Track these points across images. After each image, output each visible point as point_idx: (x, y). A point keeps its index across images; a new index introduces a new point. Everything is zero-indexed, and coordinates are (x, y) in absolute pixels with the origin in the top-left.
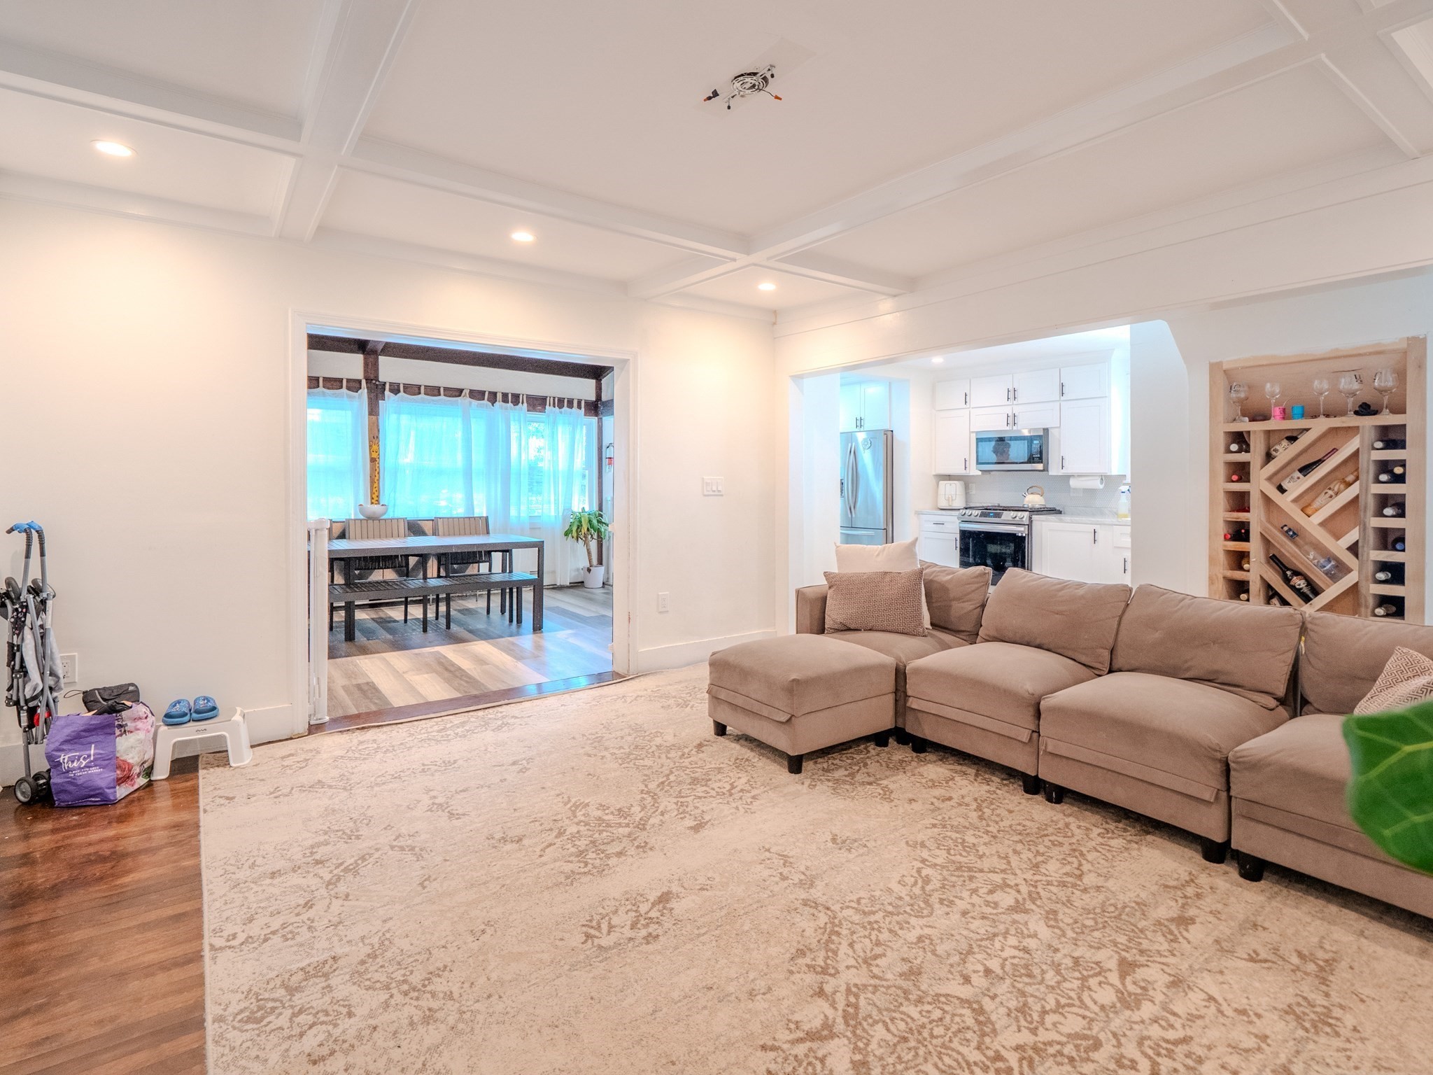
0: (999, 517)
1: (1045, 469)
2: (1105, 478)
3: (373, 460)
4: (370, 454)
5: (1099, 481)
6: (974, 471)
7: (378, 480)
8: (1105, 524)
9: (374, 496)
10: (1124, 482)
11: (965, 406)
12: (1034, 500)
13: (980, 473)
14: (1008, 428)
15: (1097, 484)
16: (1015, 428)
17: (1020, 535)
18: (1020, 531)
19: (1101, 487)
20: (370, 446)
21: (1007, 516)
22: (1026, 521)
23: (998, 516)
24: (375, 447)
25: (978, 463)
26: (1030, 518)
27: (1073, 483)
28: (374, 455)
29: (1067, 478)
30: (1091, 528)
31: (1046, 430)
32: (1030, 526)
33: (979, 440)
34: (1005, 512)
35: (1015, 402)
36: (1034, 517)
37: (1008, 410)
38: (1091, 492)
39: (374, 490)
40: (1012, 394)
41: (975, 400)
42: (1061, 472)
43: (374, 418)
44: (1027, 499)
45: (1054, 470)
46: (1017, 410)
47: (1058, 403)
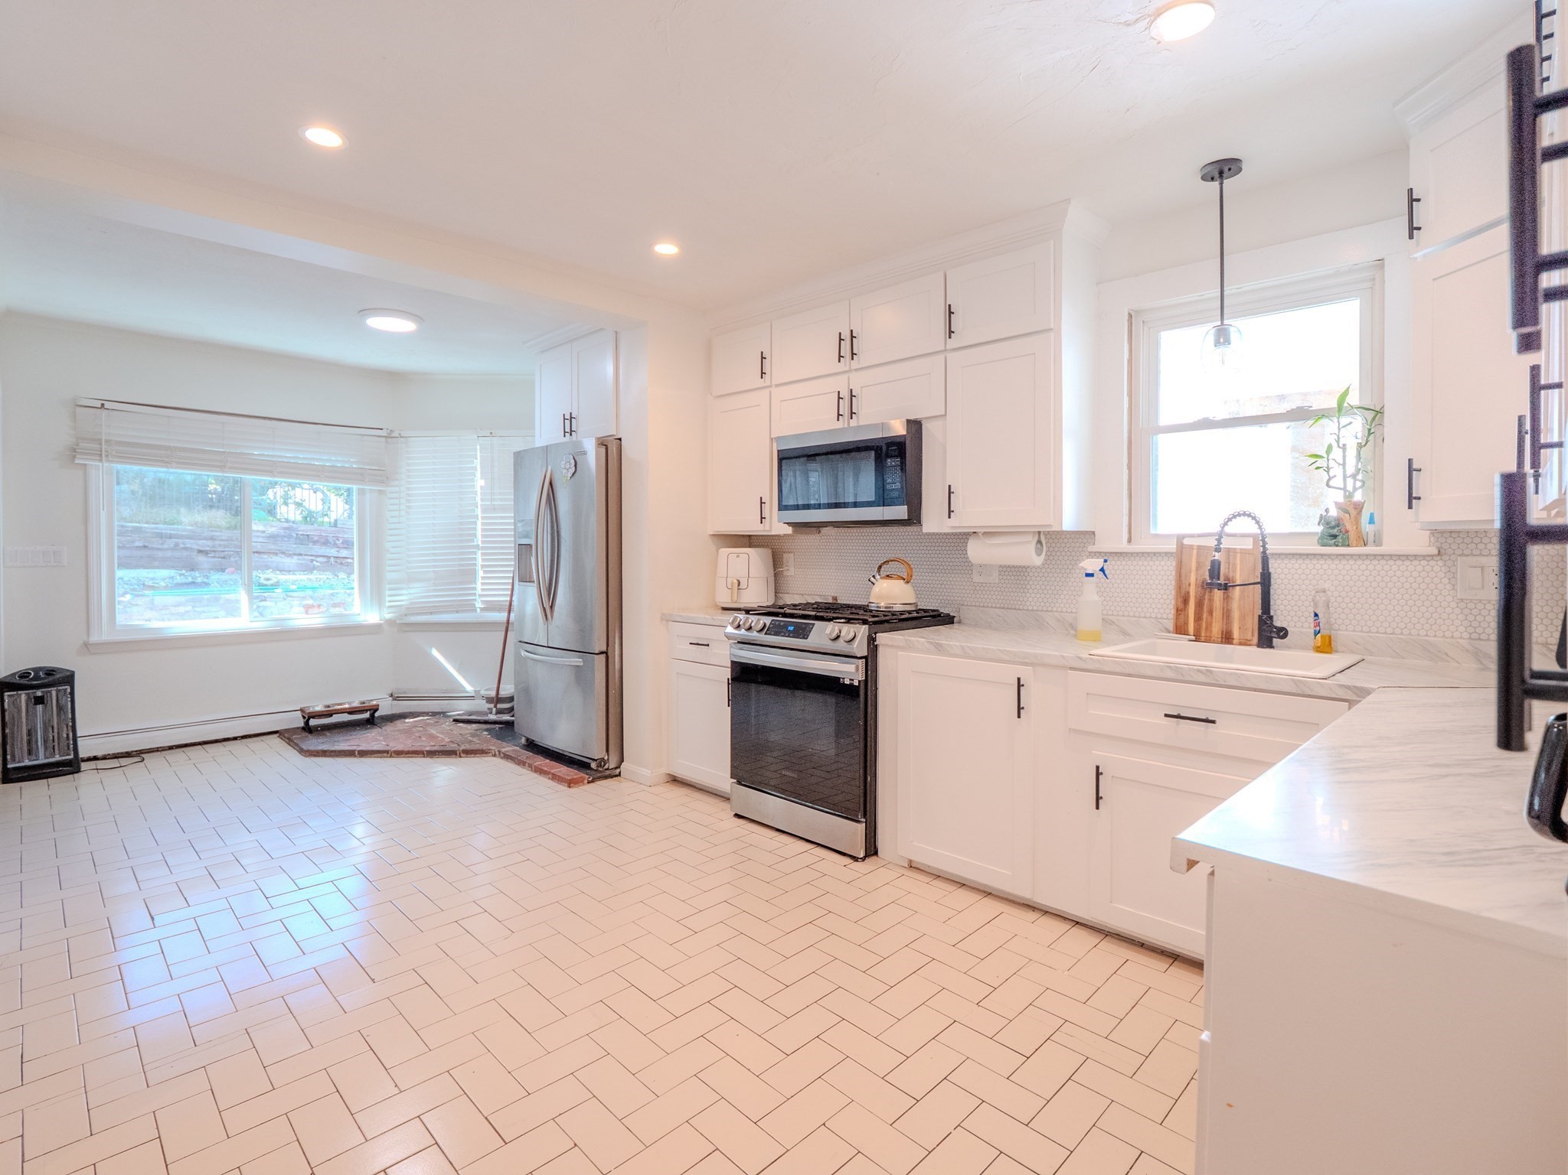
0: (805, 637)
1: (914, 518)
2: (1049, 540)
5: (1032, 546)
6: (777, 525)
8: (1044, 665)
10: (1091, 548)
11: (760, 383)
12: (891, 594)
13: (789, 530)
14: (840, 425)
15: (1026, 553)
16: (853, 423)
17: (847, 682)
18: (850, 672)
19: (1038, 561)
21: (822, 633)
22: (860, 648)
23: (802, 632)
25: (782, 507)
26: (871, 640)
27: (975, 551)
29: (962, 538)
30: (1011, 673)
31: (915, 426)
32: (870, 660)
33: (785, 458)
34: (817, 623)
35: (855, 364)
36: (882, 638)
37: (842, 385)
38: (1016, 573)
40: (848, 346)
41: (778, 370)
42: (946, 526)
44: (876, 589)
45: (933, 520)
46: (857, 382)
47: (941, 357)
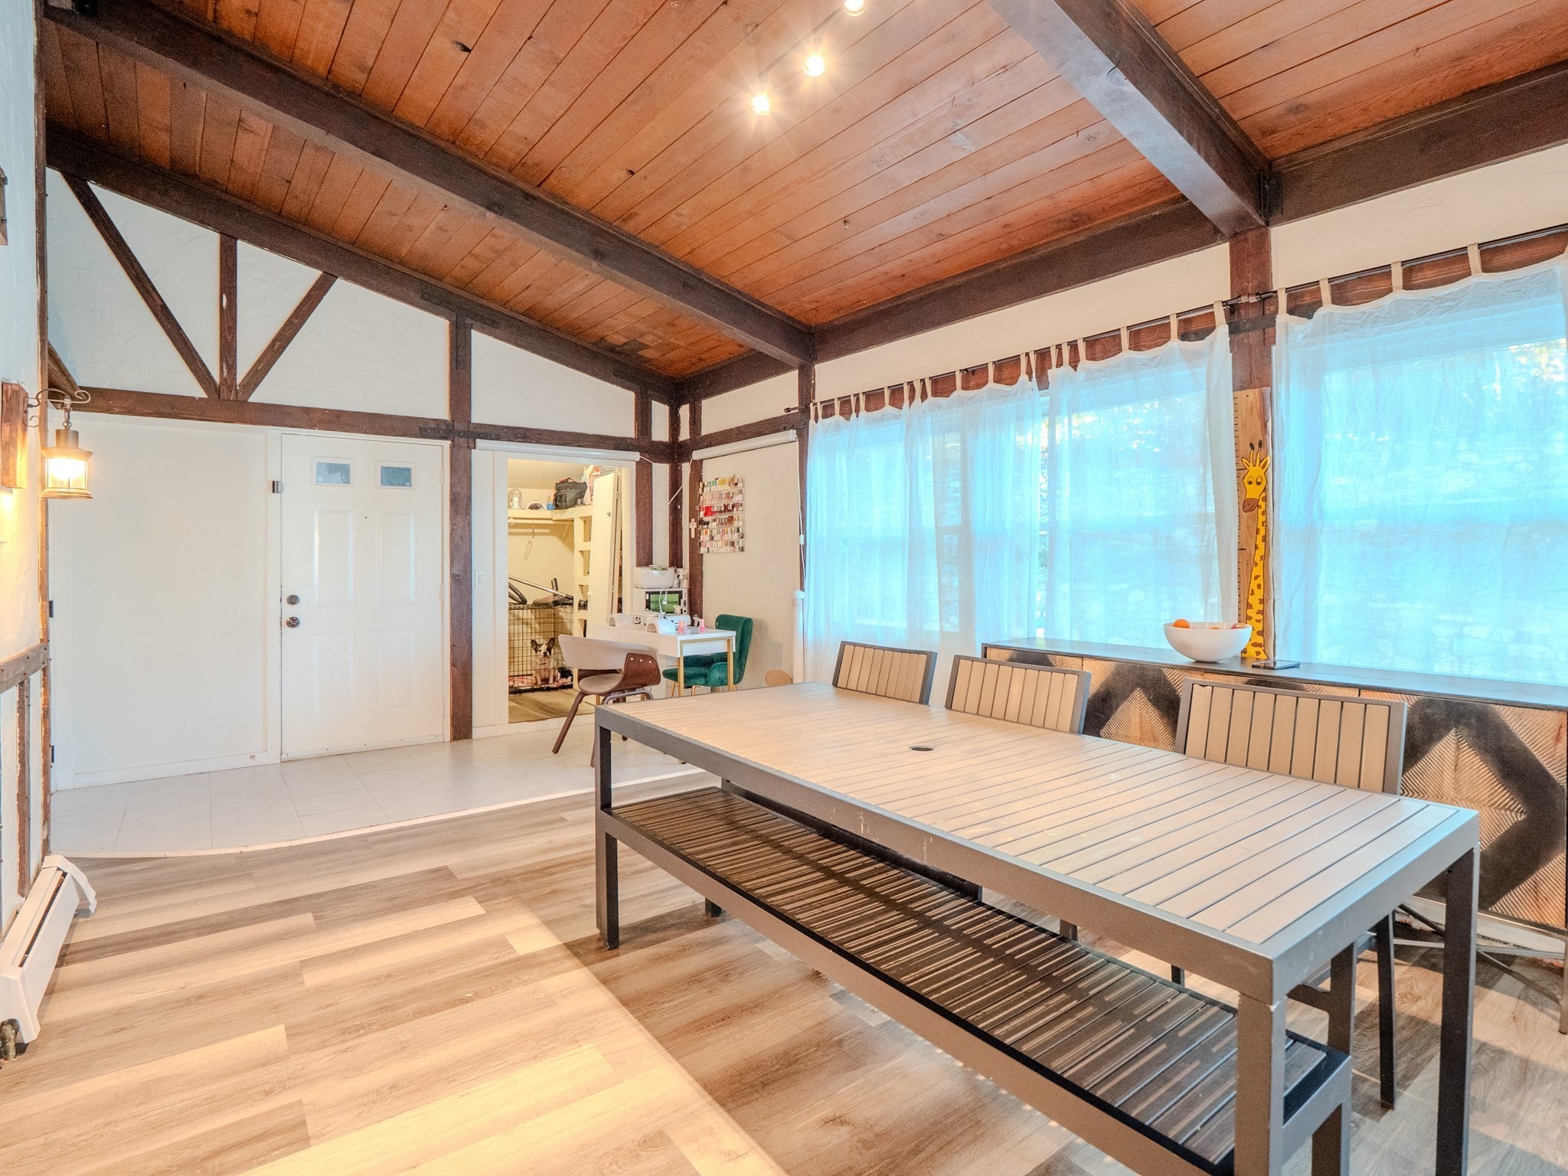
3: (1249, 506)
4: (1241, 487)
7: (1264, 558)
9: (1254, 600)
20: (1241, 470)
24: (1254, 472)
28: (1253, 492)
39: (1254, 585)
43: (1252, 394)
